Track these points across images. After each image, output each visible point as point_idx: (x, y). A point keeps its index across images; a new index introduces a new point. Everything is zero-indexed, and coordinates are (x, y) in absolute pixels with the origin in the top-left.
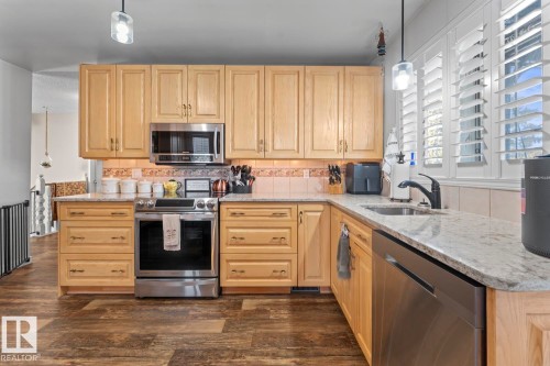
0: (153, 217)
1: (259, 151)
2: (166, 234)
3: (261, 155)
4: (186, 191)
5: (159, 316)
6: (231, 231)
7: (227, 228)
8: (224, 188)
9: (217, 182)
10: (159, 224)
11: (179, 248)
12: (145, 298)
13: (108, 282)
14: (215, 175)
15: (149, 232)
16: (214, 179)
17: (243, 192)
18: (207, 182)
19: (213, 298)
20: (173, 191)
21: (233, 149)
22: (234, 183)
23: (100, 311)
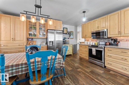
0: (91, 48)
1: (119, 34)
2: (93, 51)
3: (120, 35)
4: (99, 44)
5: (91, 65)
6: (108, 54)
7: (107, 53)
8: (109, 44)
9: (107, 42)
10: (91, 49)
11: (95, 55)
12: (90, 62)
13: (85, 57)
14: (106, 41)
15: (90, 51)
16: (106, 42)
17: (115, 45)
18: (104, 42)
19: (103, 67)
20: (96, 44)
21: (110, 35)
22: (111, 43)
23: (83, 61)
